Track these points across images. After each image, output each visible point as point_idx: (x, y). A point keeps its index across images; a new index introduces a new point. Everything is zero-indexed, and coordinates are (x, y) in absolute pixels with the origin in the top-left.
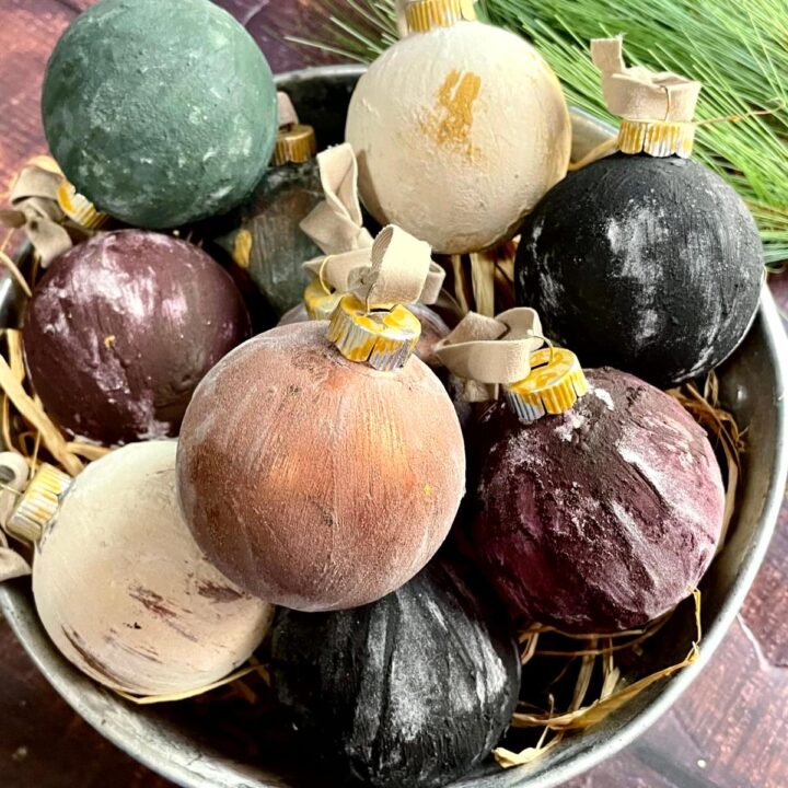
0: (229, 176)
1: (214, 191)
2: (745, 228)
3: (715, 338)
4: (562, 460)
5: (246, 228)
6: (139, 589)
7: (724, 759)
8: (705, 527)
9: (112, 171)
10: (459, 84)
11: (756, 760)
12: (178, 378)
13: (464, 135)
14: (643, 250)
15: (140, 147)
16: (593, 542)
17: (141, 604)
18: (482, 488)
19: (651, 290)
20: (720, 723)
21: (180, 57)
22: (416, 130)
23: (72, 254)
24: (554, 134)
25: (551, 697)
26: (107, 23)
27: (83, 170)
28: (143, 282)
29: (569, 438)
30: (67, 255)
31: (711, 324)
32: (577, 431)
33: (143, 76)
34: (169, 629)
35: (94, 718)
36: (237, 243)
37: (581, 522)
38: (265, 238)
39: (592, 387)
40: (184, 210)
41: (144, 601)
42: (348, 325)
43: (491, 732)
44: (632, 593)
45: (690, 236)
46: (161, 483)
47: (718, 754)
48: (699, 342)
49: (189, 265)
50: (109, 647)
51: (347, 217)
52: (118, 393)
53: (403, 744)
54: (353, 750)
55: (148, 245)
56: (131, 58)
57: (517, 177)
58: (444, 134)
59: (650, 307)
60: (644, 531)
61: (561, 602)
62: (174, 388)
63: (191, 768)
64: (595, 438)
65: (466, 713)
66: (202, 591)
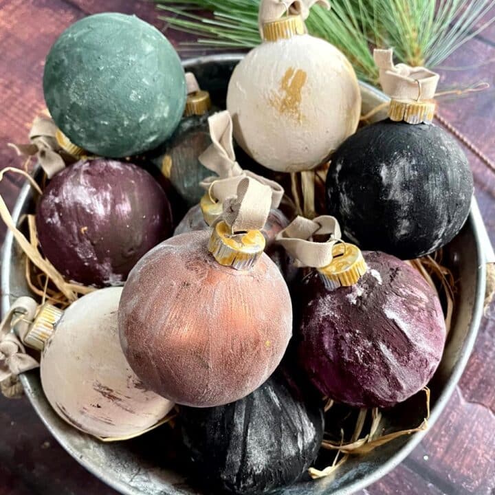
0: (156, 129)
1: (147, 138)
2: (463, 169)
3: (443, 234)
4: (350, 316)
5: (168, 154)
6: (99, 386)
7: (439, 456)
8: (434, 354)
9: (84, 128)
10: (293, 77)
11: (457, 456)
12: (126, 250)
13: (296, 108)
14: (402, 184)
15: (100, 115)
16: (367, 366)
17: (101, 394)
18: (303, 327)
19: (406, 208)
20: (437, 435)
21: (124, 60)
22: (268, 104)
23: (63, 174)
24: (350, 105)
25: (342, 431)
26: (80, 38)
27: (68, 127)
28: (104, 194)
29: (354, 302)
30: (61, 174)
31: (441, 227)
32: (360, 298)
33: (101, 73)
34: (118, 407)
35: (75, 454)
36: (164, 163)
37: (361, 354)
38: (180, 161)
39: (369, 268)
40: (129, 149)
41: (102, 392)
42: (220, 243)
43: (306, 464)
44: (390, 393)
45: (430, 176)
46: (113, 320)
47: (435, 452)
48: (433, 237)
49: (133, 182)
50: (83, 416)
51: (226, 156)
52: (90, 260)
53: (254, 475)
54: (225, 477)
55: (108, 169)
56: (94, 62)
57: (327, 132)
58: (284, 107)
59: (405, 218)
60: (398, 359)
61: (348, 396)
62: (124, 256)
63: (132, 484)
64: (370, 303)
65: (291, 457)
66: (137, 386)
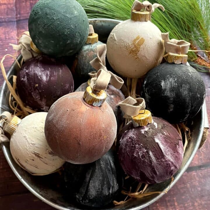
3: (190, 112)
6: (34, 151)
9: (43, 43)
10: (139, 40)
15: (51, 38)
16: (143, 160)
17: (34, 155)
19: (172, 99)
21: (64, 16)
23: (31, 61)
25: (131, 188)
28: (47, 72)
29: (143, 133)
31: (188, 108)
32: (146, 132)
33: (54, 20)
37: (141, 154)
39: (154, 121)
44: (151, 175)
45: (183, 86)
49: (60, 68)
50: (26, 164)
52: (37, 98)
53: (89, 199)
54: (78, 197)
59: (171, 103)
60: (156, 160)
63: (40, 193)
64: (150, 134)
65: (106, 195)
66: (50, 153)
